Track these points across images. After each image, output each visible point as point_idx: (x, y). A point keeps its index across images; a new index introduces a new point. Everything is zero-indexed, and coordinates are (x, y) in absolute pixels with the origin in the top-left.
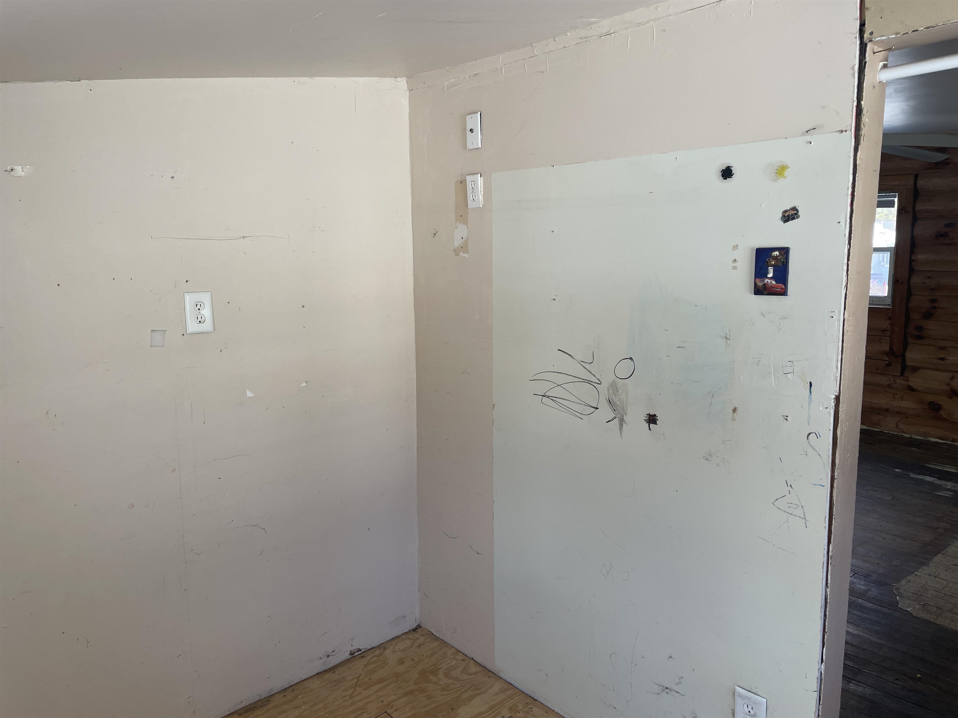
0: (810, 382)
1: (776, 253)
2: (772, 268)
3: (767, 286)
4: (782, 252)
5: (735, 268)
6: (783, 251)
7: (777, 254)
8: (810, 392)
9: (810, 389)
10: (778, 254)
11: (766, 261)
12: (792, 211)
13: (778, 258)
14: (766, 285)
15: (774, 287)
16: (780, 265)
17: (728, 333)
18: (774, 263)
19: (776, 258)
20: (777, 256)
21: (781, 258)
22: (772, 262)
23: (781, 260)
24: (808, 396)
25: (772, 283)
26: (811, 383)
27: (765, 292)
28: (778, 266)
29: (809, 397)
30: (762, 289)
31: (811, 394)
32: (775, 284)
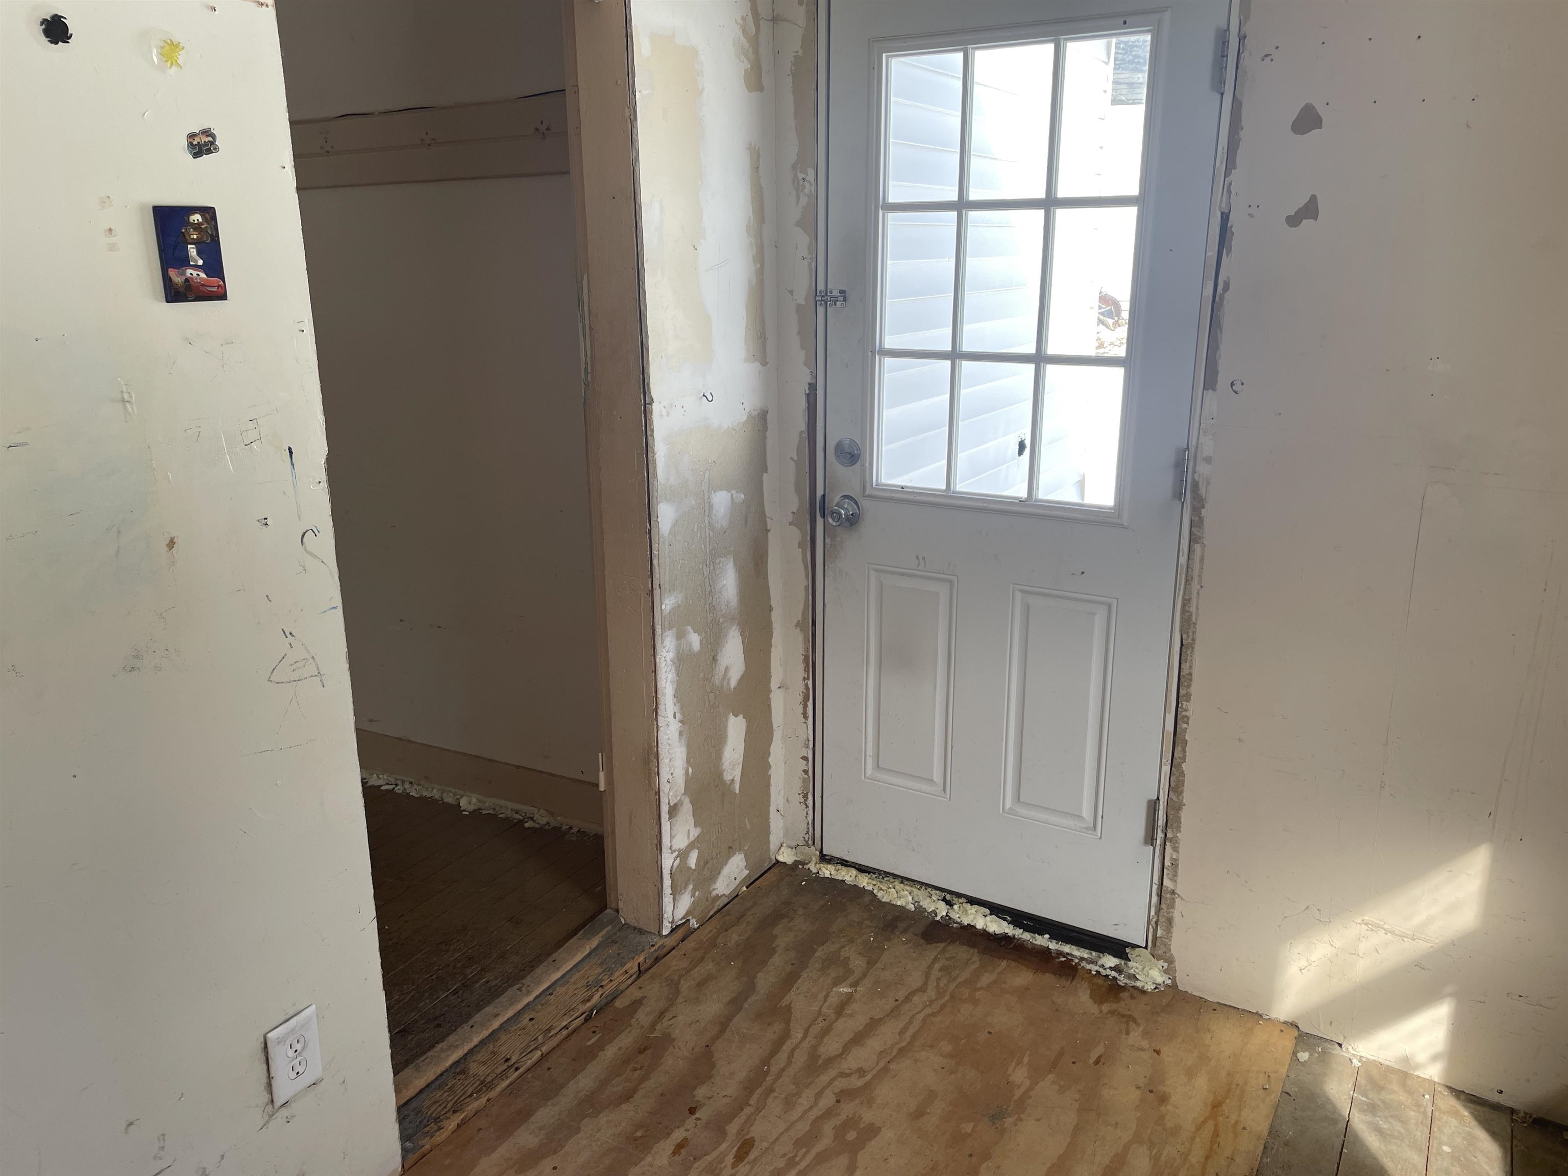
0: (289, 447)
1: (196, 218)
2: (193, 246)
3: (191, 282)
4: (207, 215)
5: (112, 247)
6: (208, 213)
7: (198, 220)
8: (293, 464)
9: (291, 459)
10: (200, 220)
11: (182, 232)
12: (205, 136)
13: (201, 228)
14: (189, 282)
15: (206, 284)
16: (207, 240)
17: (125, 390)
18: (197, 237)
19: (197, 227)
20: (199, 224)
21: (207, 227)
22: (193, 234)
23: (207, 232)
24: (290, 471)
25: (200, 276)
26: (291, 448)
27: (191, 297)
28: (204, 242)
29: (292, 473)
30: (183, 290)
31: (293, 467)
32: (205, 279)
